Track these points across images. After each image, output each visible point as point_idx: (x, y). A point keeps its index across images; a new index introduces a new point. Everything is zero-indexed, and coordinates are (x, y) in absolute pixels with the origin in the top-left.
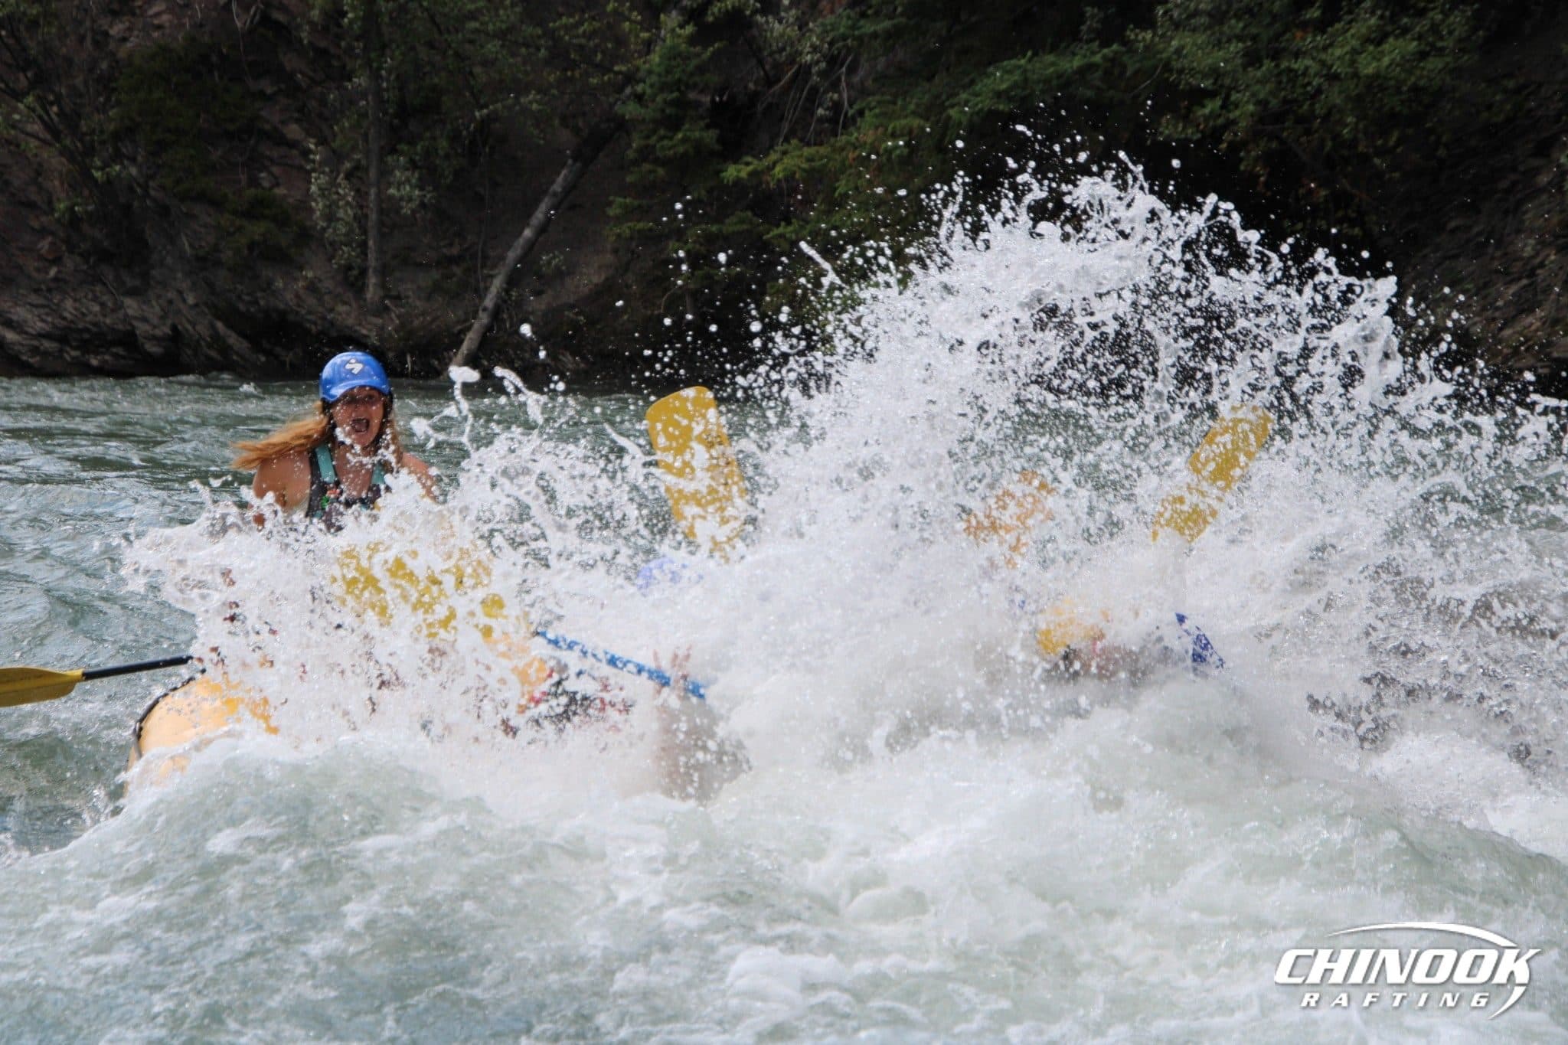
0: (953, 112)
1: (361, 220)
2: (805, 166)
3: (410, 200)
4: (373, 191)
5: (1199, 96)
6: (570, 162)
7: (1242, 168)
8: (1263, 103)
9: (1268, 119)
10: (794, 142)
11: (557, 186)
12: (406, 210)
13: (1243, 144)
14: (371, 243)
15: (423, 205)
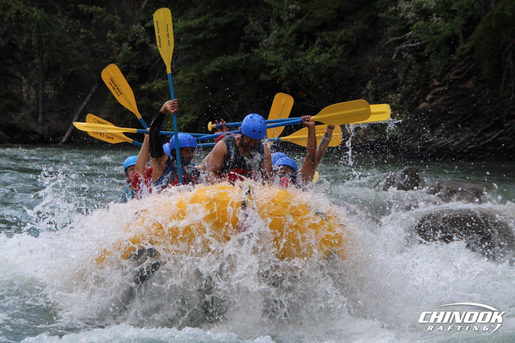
0: (204, 71)
1: (37, 99)
2: (163, 85)
3: (51, 93)
4: (40, 92)
5: (271, 68)
6: (97, 83)
7: (283, 88)
8: (289, 70)
9: (290, 75)
10: (160, 79)
11: (93, 90)
12: (50, 97)
13: (284, 82)
14: (40, 106)
15: (55, 95)
